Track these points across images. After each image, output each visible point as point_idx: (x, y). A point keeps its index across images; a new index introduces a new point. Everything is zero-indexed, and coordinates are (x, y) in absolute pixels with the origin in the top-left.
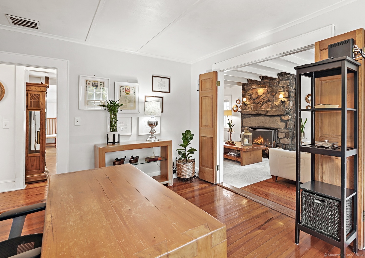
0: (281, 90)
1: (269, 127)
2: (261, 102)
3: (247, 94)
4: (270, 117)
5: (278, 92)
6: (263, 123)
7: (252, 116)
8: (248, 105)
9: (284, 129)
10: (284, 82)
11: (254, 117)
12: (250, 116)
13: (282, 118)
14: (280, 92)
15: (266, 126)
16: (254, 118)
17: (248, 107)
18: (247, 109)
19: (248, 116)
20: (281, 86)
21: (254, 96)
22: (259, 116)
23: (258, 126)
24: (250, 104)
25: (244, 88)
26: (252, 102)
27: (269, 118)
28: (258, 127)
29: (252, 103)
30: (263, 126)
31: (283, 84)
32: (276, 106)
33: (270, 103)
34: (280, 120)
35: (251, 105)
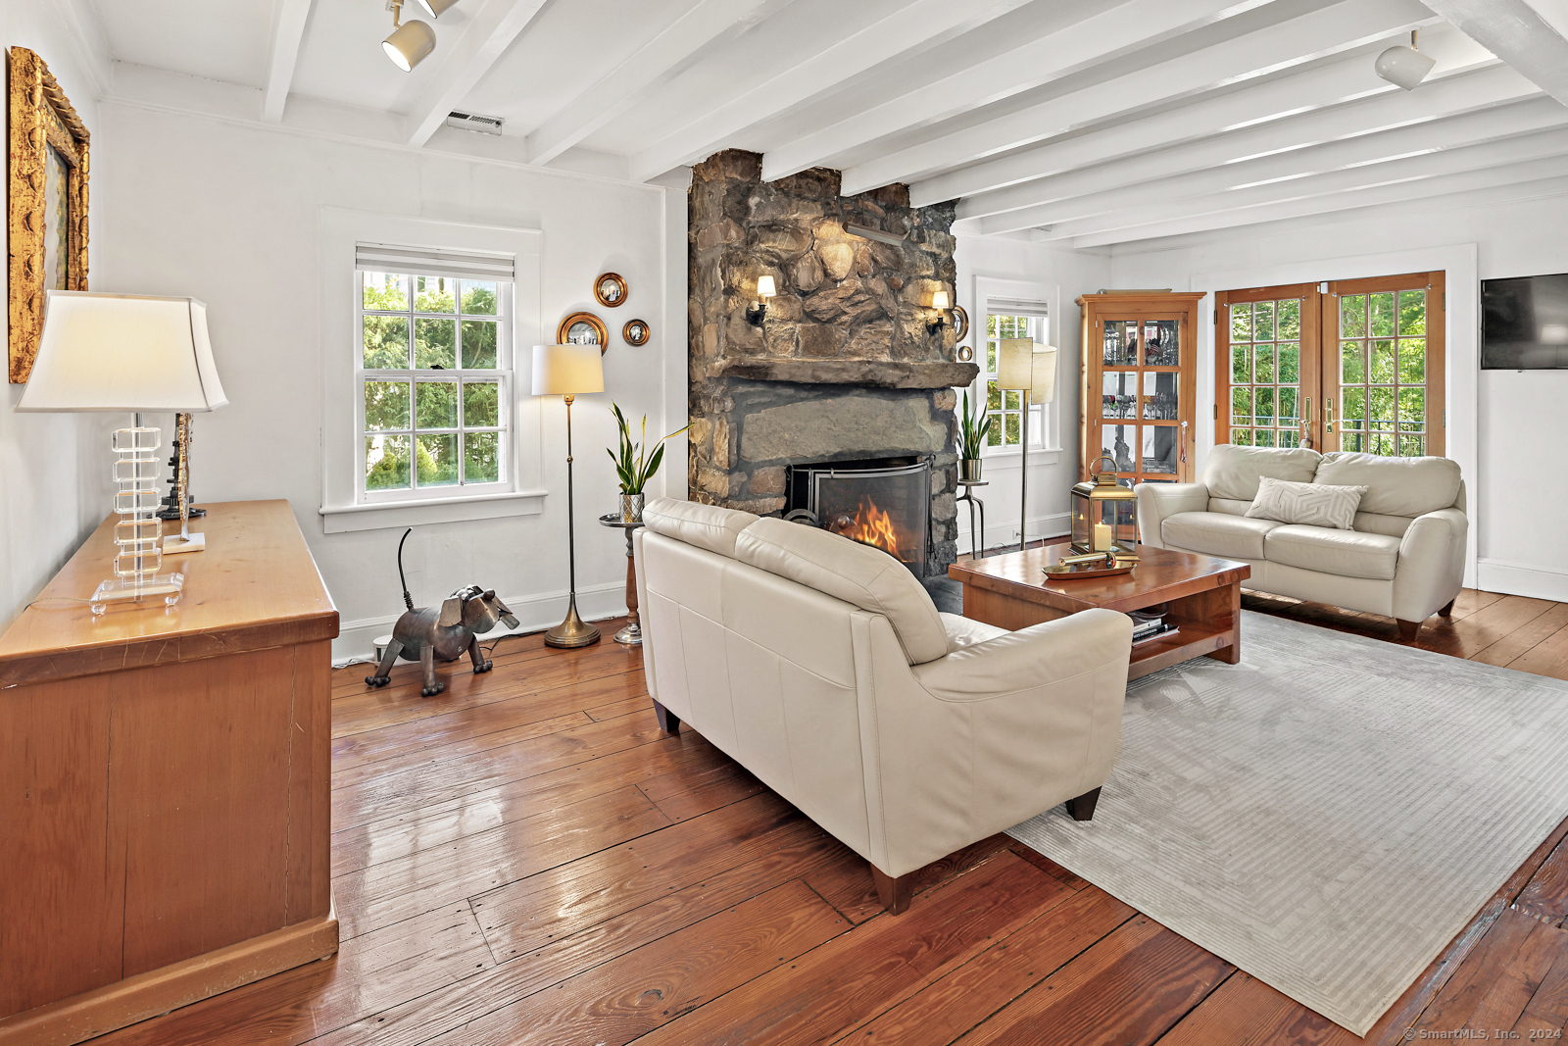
0: (928, 273)
1: (887, 451)
2: (844, 318)
3: (761, 252)
4: (893, 400)
5: (913, 275)
6: (860, 434)
7: (804, 394)
8: (770, 321)
9: (942, 452)
10: (940, 237)
11: (816, 398)
12: (791, 391)
13: (937, 402)
14: (923, 277)
15: (874, 449)
16: (814, 405)
17: (771, 339)
18: (764, 350)
19: (779, 395)
20: (927, 253)
21: (803, 276)
22: (839, 396)
23: (838, 450)
24: (783, 321)
25: (748, 209)
26: (797, 306)
27: (890, 403)
28: (836, 455)
29: (797, 316)
30: (860, 447)
31: (939, 246)
32: (913, 343)
33: (888, 327)
34: (927, 410)
35: (790, 325)
